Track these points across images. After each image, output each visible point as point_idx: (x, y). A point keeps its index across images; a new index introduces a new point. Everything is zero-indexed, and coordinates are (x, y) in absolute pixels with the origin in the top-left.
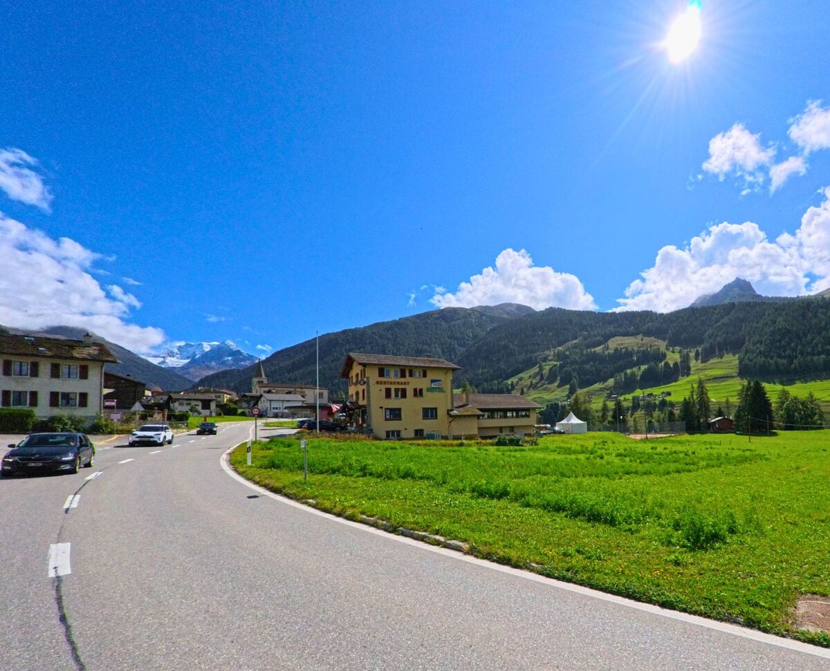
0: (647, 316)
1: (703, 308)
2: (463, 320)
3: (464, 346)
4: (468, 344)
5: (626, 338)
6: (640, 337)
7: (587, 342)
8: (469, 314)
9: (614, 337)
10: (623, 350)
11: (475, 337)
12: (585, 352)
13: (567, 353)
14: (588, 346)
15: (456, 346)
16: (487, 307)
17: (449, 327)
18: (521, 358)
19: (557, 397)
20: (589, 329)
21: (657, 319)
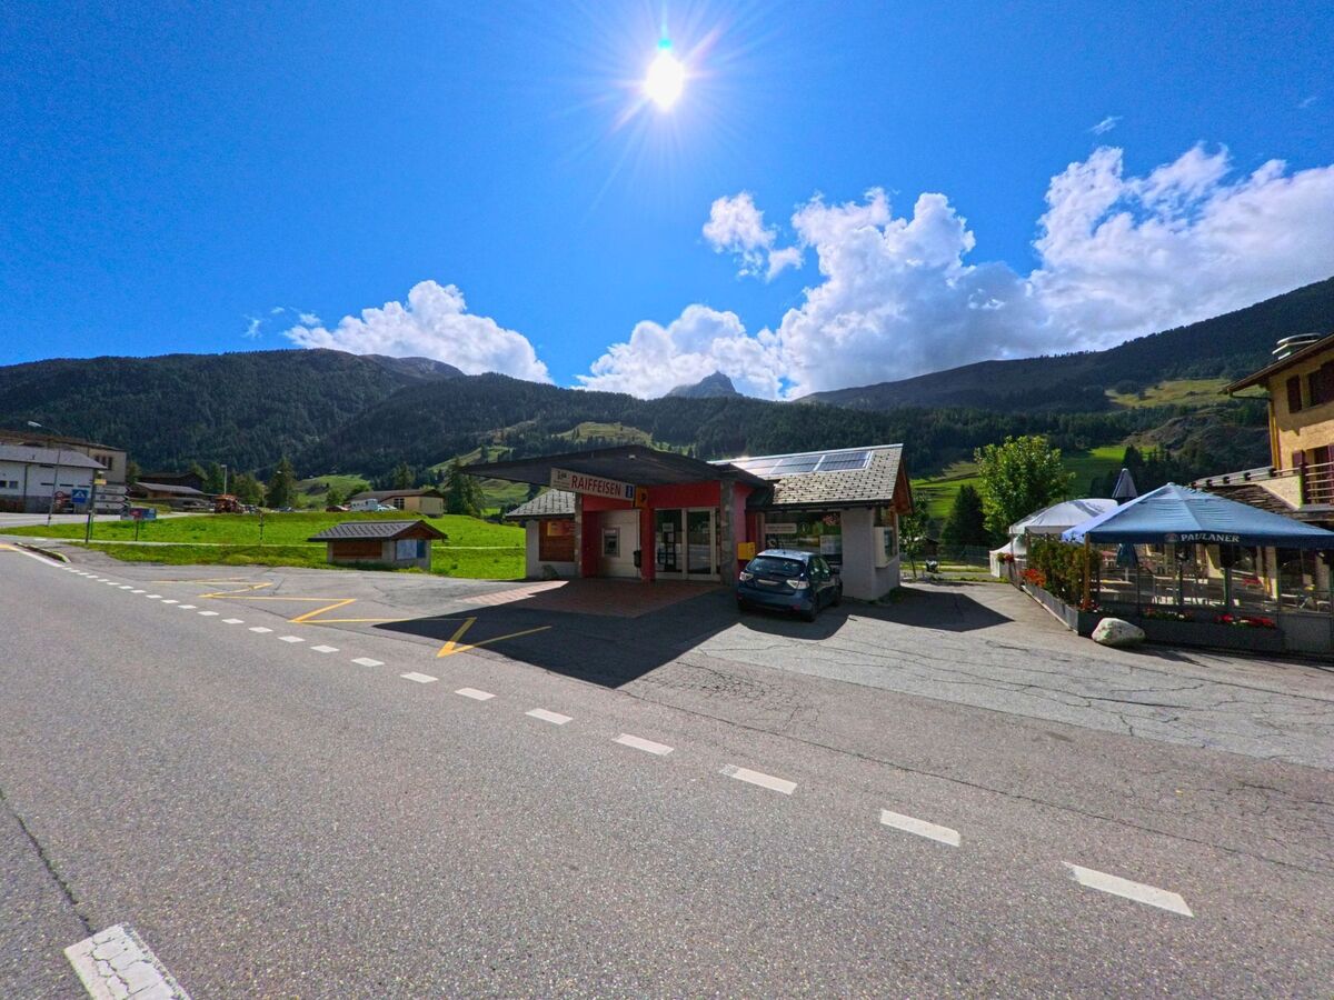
0: (624, 399)
1: (692, 399)
2: (347, 371)
3: (349, 410)
4: (357, 408)
5: (600, 425)
6: (618, 425)
7: (548, 424)
8: (360, 364)
9: (583, 422)
10: (600, 440)
11: (369, 399)
12: (547, 437)
13: (522, 436)
14: (552, 430)
15: (336, 410)
16: (388, 360)
17: (324, 379)
18: (451, 437)
19: (512, 496)
20: (549, 408)
21: (637, 405)
